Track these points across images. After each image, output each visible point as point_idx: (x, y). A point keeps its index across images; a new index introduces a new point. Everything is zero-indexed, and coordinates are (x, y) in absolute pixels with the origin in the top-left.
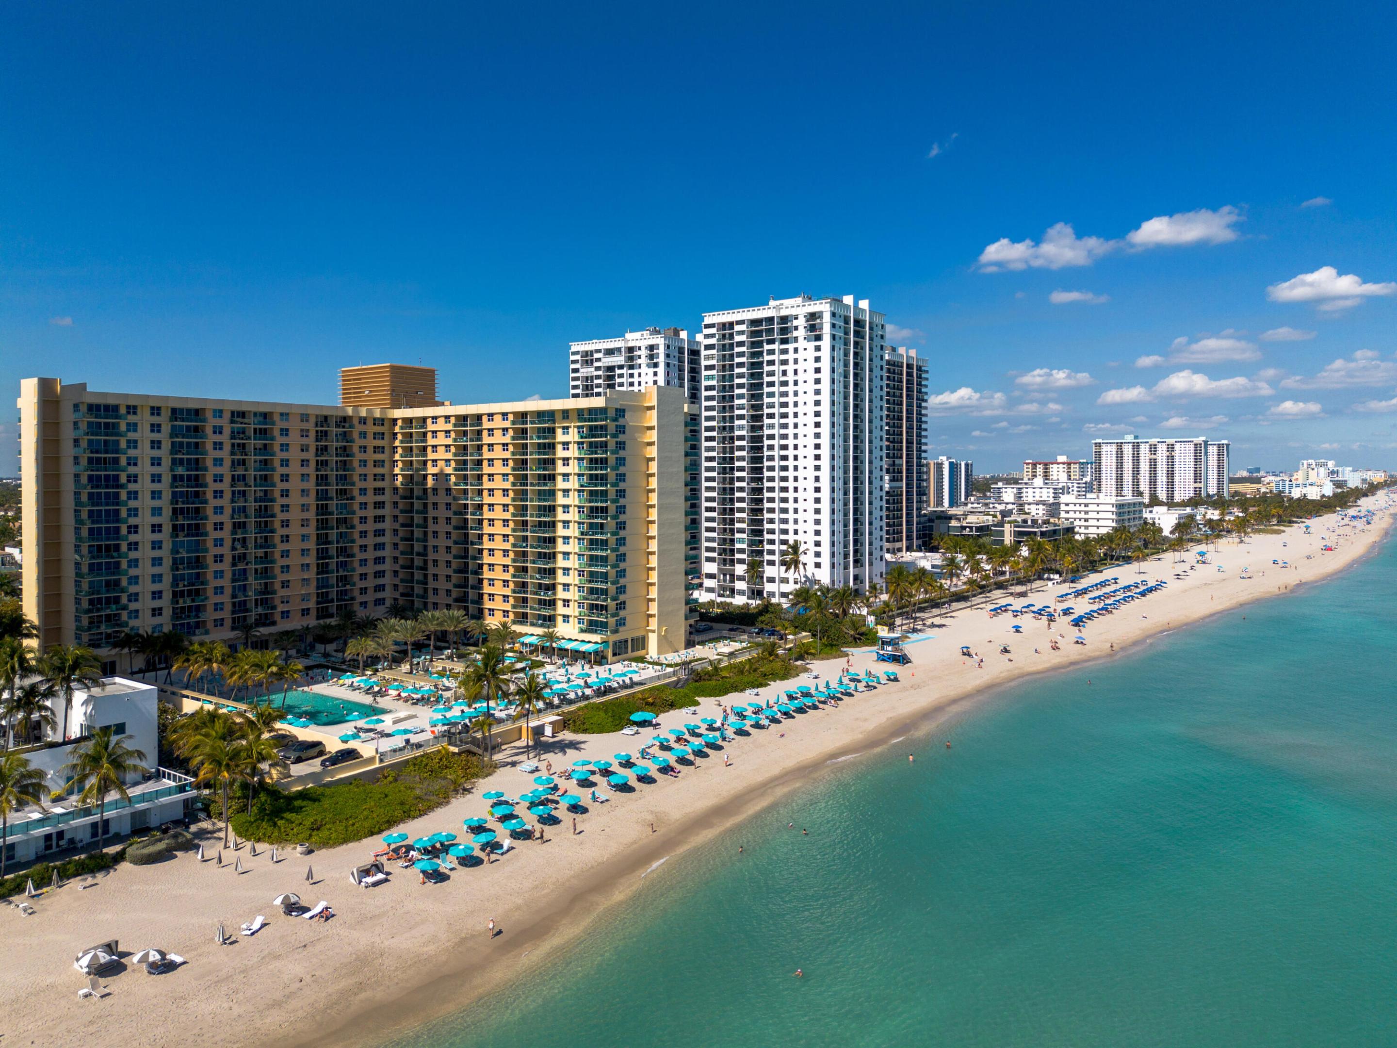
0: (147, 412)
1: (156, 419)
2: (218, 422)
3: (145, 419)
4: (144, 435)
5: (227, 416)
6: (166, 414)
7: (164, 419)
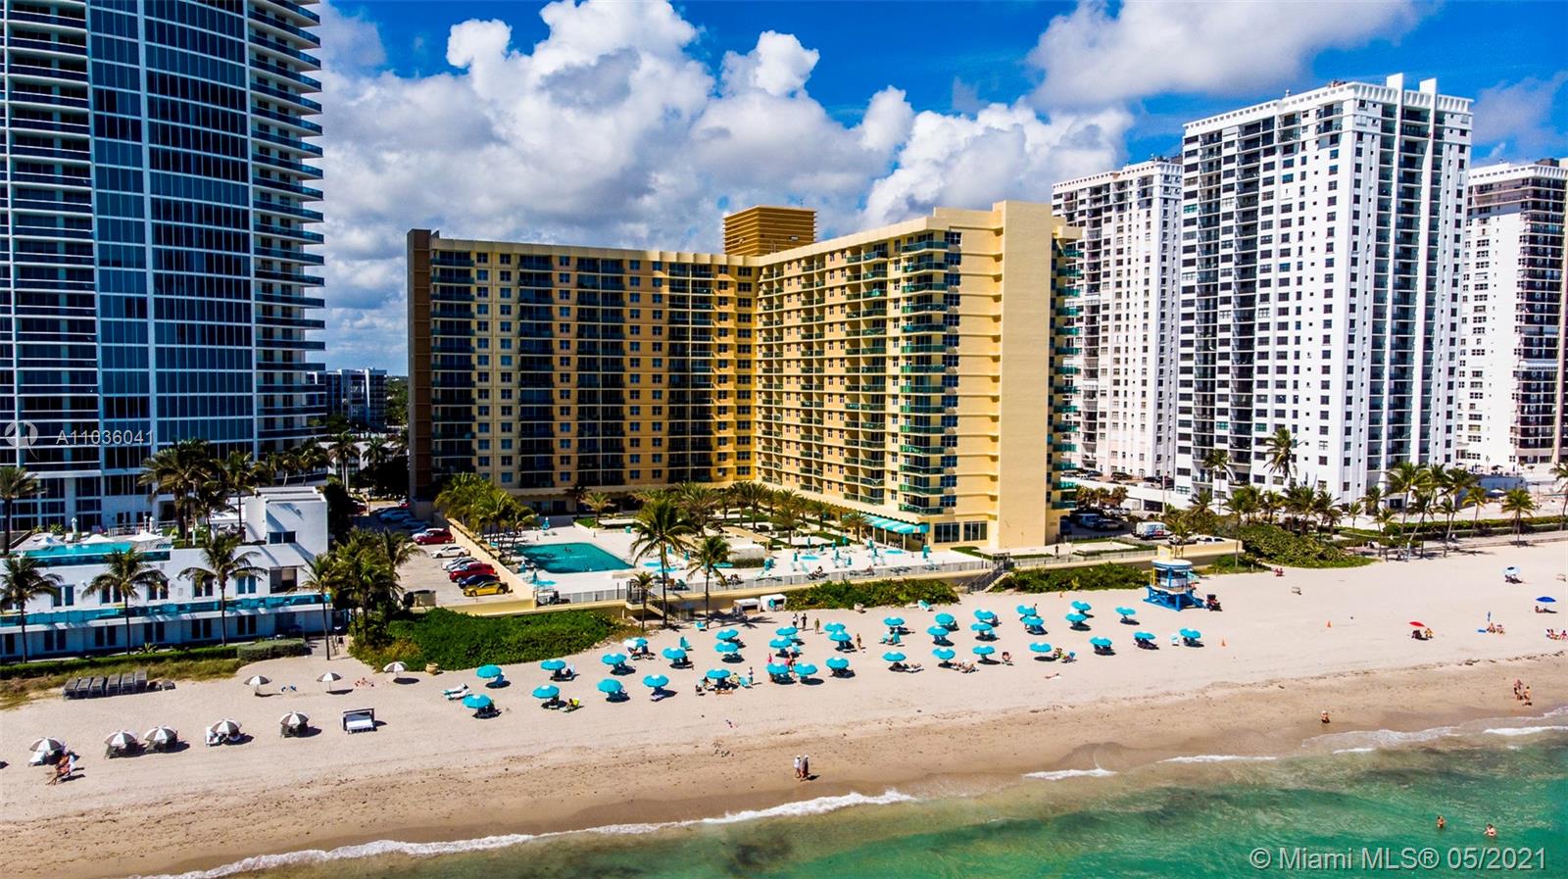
0: (497, 259)
1: (506, 267)
2: (564, 270)
3: (495, 267)
4: (494, 282)
5: (574, 263)
6: (515, 261)
7: (513, 267)
